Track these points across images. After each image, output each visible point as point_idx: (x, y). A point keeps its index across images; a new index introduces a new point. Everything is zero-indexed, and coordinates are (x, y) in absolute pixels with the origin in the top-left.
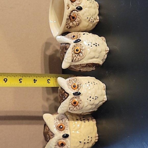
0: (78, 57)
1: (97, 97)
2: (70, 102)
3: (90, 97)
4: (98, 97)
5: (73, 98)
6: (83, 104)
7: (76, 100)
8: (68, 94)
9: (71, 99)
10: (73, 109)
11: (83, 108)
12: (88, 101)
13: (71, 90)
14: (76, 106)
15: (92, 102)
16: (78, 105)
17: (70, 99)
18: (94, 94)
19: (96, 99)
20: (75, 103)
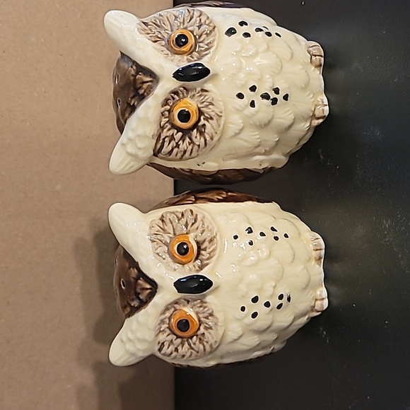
0: (183, 146)
1: (285, 298)
2: (162, 322)
3: (255, 300)
4: (289, 299)
5: (176, 303)
6: (221, 332)
7: (189, 311)
8: (154, 287)
9: (167, 309)
10: (176, 350)
11: (220, 348)
12: (246, 315)
13: (167, 266)
14: (191, 338)
15: (261, 322)
16: (199, 333)
17: (162, 308)
18: (275, 287)
19: (280, 307)
20: (184, 325)
